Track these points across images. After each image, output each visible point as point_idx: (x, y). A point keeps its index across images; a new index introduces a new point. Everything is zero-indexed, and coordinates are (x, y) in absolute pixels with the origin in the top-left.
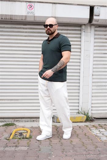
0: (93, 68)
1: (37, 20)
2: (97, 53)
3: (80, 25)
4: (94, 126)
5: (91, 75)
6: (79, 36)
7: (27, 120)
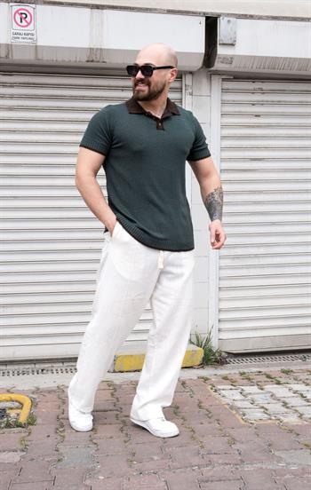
1: (45, 58)
4: (225, 378)
7: (21, 367)
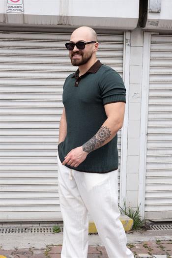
0: (149, 120)
1: (30, 23)
2: (156, 90)
3: (121, 33)
5: (145, 134)
6: (119, 54)
7: (12, 226)
